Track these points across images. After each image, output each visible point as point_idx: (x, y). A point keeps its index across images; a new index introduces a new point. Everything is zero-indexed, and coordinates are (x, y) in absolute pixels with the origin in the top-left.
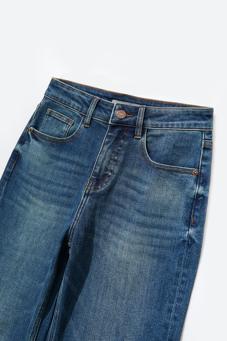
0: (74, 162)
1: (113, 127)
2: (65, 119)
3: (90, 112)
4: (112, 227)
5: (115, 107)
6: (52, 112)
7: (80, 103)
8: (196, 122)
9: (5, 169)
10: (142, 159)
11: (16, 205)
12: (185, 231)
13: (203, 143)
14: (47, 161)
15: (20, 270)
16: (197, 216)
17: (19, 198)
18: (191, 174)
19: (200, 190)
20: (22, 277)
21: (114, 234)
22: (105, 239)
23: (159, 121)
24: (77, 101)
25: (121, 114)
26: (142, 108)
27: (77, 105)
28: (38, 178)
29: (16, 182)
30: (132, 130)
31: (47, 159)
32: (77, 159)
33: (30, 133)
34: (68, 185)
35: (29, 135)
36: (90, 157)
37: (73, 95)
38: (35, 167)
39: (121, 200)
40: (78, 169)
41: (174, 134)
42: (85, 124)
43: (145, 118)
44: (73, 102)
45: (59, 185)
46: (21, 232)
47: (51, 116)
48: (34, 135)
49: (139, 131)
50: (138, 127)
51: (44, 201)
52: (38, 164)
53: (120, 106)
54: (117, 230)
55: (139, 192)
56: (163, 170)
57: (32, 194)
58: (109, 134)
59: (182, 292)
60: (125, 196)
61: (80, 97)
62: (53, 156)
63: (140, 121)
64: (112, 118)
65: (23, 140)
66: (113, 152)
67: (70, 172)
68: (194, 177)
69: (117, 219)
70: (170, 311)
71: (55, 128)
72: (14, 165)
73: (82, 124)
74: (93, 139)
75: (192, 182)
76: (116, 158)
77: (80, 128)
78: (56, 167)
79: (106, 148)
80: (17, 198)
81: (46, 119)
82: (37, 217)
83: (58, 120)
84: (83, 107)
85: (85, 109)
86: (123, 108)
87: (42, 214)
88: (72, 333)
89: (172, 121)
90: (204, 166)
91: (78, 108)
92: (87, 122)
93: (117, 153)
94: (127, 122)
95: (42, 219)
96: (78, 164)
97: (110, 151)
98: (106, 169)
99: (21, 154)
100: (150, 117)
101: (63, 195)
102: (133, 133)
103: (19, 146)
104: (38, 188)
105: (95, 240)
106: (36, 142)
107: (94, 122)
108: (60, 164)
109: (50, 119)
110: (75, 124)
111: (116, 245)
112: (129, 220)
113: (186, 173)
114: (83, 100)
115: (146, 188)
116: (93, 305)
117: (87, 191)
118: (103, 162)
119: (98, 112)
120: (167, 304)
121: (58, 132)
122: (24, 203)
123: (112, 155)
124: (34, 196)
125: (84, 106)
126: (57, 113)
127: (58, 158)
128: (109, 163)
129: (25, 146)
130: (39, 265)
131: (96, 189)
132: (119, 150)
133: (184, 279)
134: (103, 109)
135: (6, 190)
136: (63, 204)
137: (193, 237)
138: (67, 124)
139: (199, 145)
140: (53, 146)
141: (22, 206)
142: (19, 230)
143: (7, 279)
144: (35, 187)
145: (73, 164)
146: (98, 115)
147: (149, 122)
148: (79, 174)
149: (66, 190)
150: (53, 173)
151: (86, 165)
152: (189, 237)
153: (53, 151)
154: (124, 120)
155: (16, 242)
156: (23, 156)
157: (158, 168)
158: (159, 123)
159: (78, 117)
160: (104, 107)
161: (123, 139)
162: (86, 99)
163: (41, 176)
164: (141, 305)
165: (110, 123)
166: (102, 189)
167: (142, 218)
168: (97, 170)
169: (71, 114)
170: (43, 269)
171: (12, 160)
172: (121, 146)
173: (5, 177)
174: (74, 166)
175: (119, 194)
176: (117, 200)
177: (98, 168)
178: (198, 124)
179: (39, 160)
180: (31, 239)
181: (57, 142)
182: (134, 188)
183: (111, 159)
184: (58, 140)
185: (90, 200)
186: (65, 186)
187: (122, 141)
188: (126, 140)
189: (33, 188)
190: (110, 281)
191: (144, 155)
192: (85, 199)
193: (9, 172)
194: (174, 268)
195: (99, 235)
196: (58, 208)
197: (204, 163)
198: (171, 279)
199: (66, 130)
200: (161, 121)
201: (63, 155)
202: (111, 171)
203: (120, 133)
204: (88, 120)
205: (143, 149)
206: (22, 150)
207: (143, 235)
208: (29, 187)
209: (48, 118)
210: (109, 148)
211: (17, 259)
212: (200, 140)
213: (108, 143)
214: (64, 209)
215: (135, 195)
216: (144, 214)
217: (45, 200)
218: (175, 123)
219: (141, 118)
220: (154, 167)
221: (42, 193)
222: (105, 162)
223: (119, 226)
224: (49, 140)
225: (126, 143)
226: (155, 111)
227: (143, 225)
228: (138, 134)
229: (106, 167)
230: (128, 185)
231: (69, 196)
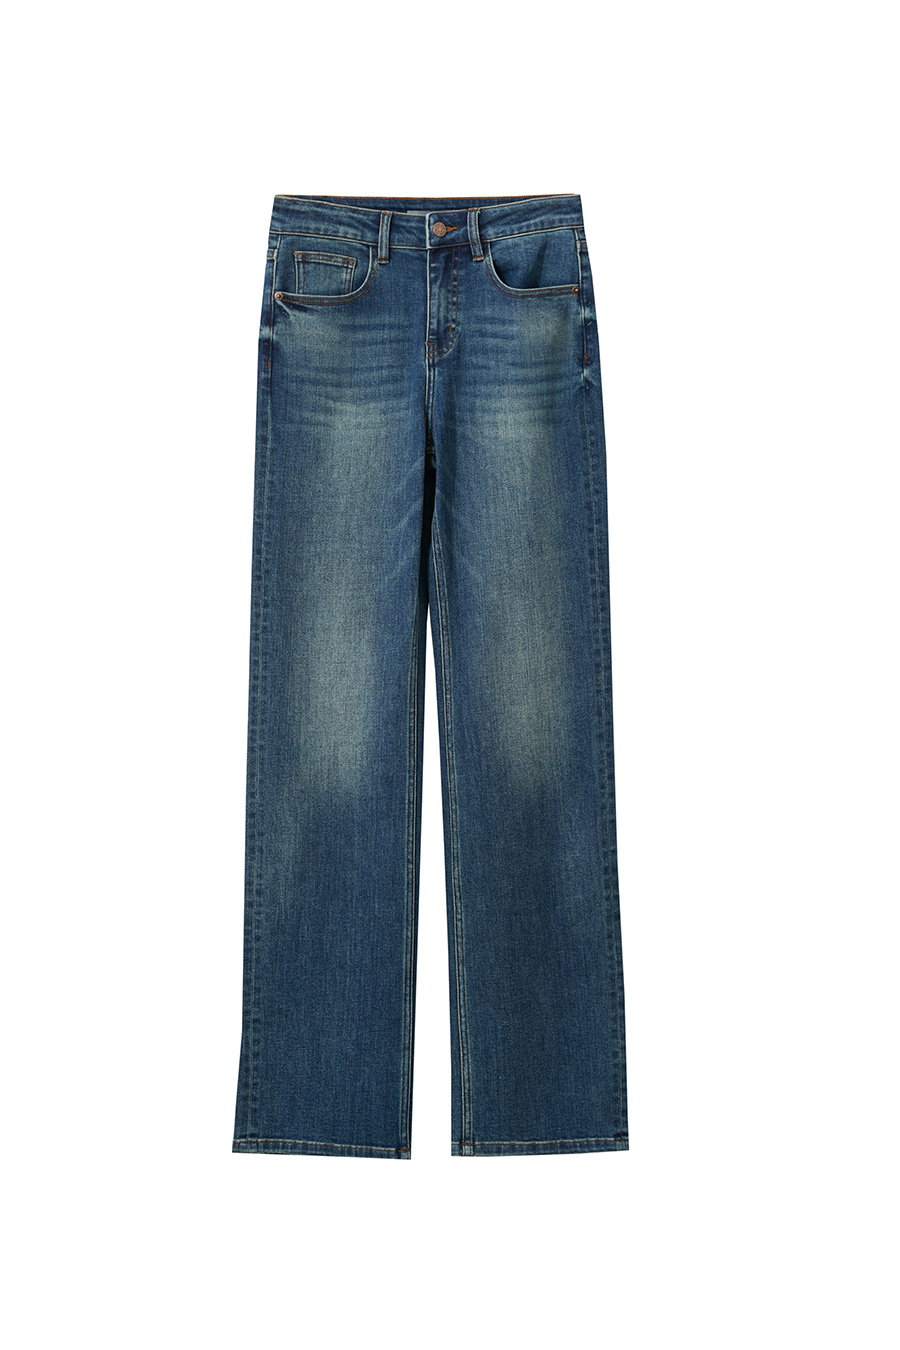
0: (384, 326)
1: (434, 253)
2: (339, 260)
3: (384, 238)
4: (478, 402)
5: (429, 221)
6: (308, 254)
7: (357, 228)
8: (562, 216)
9: (258, 377)
10: (494, 289)
11: (305, 428)
12: (579, 374)
13: (578, 246)
14: (337, 339)
15: (353, 524)
16: (591, 350)
17: (307, 415)
18: (571, 293)
19: (585, 313)
20: (360, 533)
21: (484, 411)
22: (474, 423)
23: (505, 224)
24: (350, 225)
25: (440, 229)
26: (473, 213)
27: (351, 231)
28: (333, 371)
29: (287, 392)
30: (466, 249)
31: (335, 335)
32: (387, 319)
33: (279, 303)
34: (385, 364)
35: (280, 306)
36: (407, 310)
37: (337, 216)
38: (320, 353)
39: (480, 360)
40: (394, 334)
41: (533, 239)
42: (381, 259)
43: (481, 227)
44: (342, 229)
45: (371, 369)
46: (332, 466)
47: (309, 263)
48: (291, 304)
49: (478, 250)
50: (474, 244)
51: (354, 403)
52: (324, 348)
53: (436, 216)
54: (487, 403)
55: (505, 337)
56: (532, 296)
57: (332, 399)
58: (433, 265)
59: (596, 455)
60: (485, 351)
61: (352, 218)
62: (344, 328)
63: (474, 233)
64: (430, 239)
65: (269, 317)
66: (448, 291)
67: (382, 342)
68: (575, 296)
69: (483, 389)
70: (587, 486)
71: (327, 280)
72: (270, 364)
73: (373, 260)
74: (402, 280)
75: (574, 304)
76: (455, 299)
77: (372, 268)
78: (355, 344)
79: (436, 289)
80: (301, 416)
81: (301, 270)
82: (353, 432)
83: (326, 265)
84: (363, 232)
85: (369, 235)
86: (440, 219)
87: (360, 424)
88: (467, 573)
89: (526, 220)
90: (586, 278)
91: (356, 235)
92: (383, 256)
93: (454, 292)
94: (453, 240)
95: (361, 432)
96: (391, 327)
97: (443, 291)
98: (447, 321)
99: (278, 343)
100: (490, 223)
101: (383, 382)
102: (469, 255)
103: (267, 332)
104: (339, 385)
105: (459, 430)
106: (304, 314)
107: (394, 253)
108: (360, 336)
109: (310, 268)
110: (359, 264)
111: (495, 424)
112: (502, 382)
113: (562, 294)
114: (359, 221)
115: (515, 329)
116: (484, 520)
117: (431, 360)
118: (439, 311)
119: (397, 236)
120: (583, 478)
121: (334, 286)
122: (321, 418)
123: (448, 297)
124: (336, 400)
125: (366, 230)
126: (319, 255)
127: (354, 328)
128: (447, 310)
129: (279, 326)
130: (383, 502)
131: (440, 354)
132: (455, 286)
133: (593, 438)
134: (404, 227)
135: (273, 410)
136: (388, 396)
137: (590, 379)
138: (347, 268)
139: (573, 248)
140: (339, 311)
141: (318, 423)
142: (328, 464)
143: (337, 546)
144: (332, 385)
145: (384, 329)
146: (399, 241)
147: (491, 231)
148: (398, 341)
149: (385, 373)
150: (354, 355)
151: (406, 323)
152: (586, 380)
153: (343, 319)
154: (448, 237)
155: (330, 485)
156: (282, 343)
157: (523, 297)
158: (507, 228)
159: (360, 250)
160: (404, 224)
161: (455, 268)
162: (365, 218)
163: (335, 365)
164: (549, 494)
165: (428, 247)
166: (449, 352)
167: (520, 373)
168: (434, 326)
169: (345, 248)
170: (391, 506)
171: (264, 357)
172: (455, 280)
173: (263, 390)
174: (386, 331)
175: (474, 351)
176: (474, 361)
177: (435, 321)
178: (567, 220)
179: (323, 341)
180: (353, 470)
181: (345, 303)
182: (495, 336)
183: (448, 303)
184: (346, 298)
185: (439, 372)
186: (381, 368)
187: (455, 272)
188: (461, 268)
189: (329, 389)
190: (499, 478)
191: (495, 283)
192: (432, 374)
193: (267, 379)
194: (577, 428)
195: (462, 421)
196: (382, 405)
197: (585, 275)
198: (578, 444)
199: (348, 277)
200: (509, 223)
201: (361, 320)
202: (454, 321)
203: (448, 259)
204: (383, 253)
205: (492, 275)
206: (277, 334)
207: (528, 396)
208: (321, 389)
209: (304, 268)
210: (440, 286)
211: (343, 509)
212: (573, 242)
213: (436, 279)
214: (393, 403)
215: (501, 344)
216: (523, 366)
217: (355, 400)
218: (532, 222)
219: (473, 228)
220: (518, 297)
221: (348, 392)
222: (442, 309)
223: (488, 396)
224: (332, 304)
225: (462, 273)
226: (495, 212)
227: (525, 381)
228: (478, 253)
229: (445, 317)
230: (483, 334)
231: (395, 380)
